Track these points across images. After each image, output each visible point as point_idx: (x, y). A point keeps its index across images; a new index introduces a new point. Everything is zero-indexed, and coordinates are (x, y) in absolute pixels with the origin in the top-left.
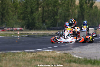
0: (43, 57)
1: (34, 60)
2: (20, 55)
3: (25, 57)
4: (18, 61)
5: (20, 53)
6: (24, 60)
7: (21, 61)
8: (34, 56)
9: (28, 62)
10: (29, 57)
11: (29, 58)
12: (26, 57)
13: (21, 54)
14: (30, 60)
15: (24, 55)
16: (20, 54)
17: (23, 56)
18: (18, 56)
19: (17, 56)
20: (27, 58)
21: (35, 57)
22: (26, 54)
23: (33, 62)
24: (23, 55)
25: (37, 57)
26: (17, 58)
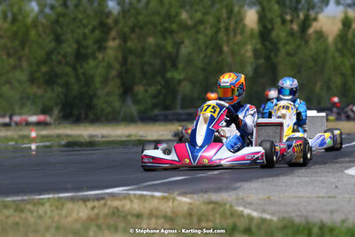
0: (129, 217)
1: (94, 228)
2: (41, 210)
3: (60, 215)
4: (36, 231)
5: (42, 201)
6: (58, 228)
7: (47, 229)
8: (96, 211)
9: (75, 233)
10: (74, 216)
11: (76, 220)
12: (66, 217)
13: (47, 205)
14: (78, 226)
15: (57, 208)
16: (43, 204)
17: (52, 211)
18: (35, 214)
19: (32, 212)
20: (68, 219)
21: (97, 215)
22: (63, 205)
23: (91, 234)
24: (53, 208)
25: (106, 215)
26: (32, 220)
